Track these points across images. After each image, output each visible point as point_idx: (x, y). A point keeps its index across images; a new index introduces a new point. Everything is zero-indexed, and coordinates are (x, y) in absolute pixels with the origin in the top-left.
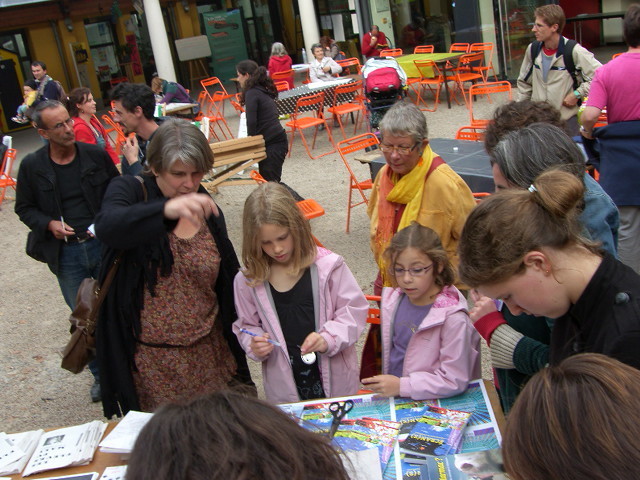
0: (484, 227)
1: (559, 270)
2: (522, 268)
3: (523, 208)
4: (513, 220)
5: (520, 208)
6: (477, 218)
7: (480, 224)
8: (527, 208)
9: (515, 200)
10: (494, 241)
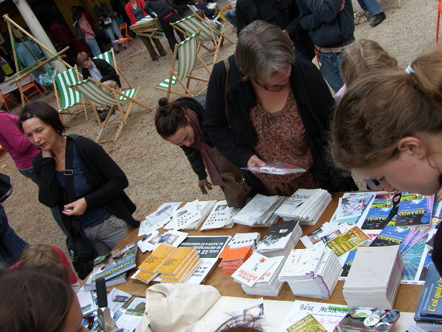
0: (357, 111)
1: (435, 153)
2: (396, 153)
3: (398, 92)
4: (387, 106)
5: (395, 92)
6: (350, 101)
7: (354, 108)
8: (403, 92)
9: (389, 83)
10: (367, 127)
